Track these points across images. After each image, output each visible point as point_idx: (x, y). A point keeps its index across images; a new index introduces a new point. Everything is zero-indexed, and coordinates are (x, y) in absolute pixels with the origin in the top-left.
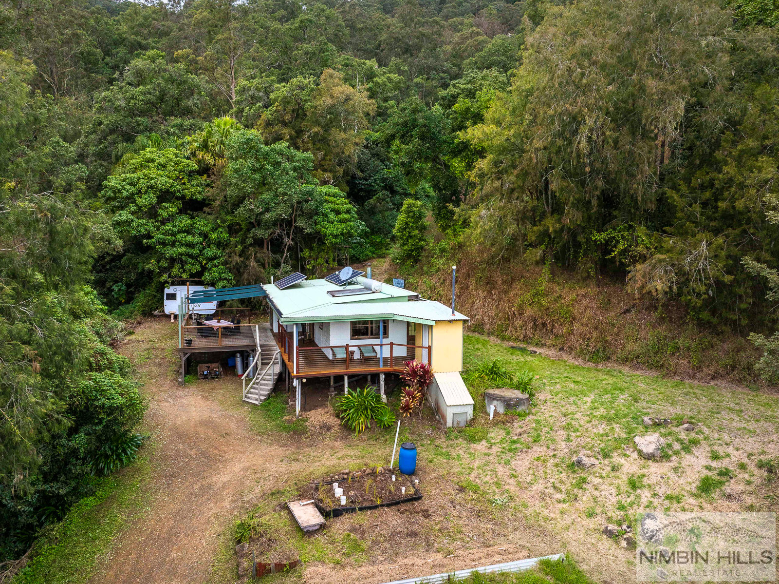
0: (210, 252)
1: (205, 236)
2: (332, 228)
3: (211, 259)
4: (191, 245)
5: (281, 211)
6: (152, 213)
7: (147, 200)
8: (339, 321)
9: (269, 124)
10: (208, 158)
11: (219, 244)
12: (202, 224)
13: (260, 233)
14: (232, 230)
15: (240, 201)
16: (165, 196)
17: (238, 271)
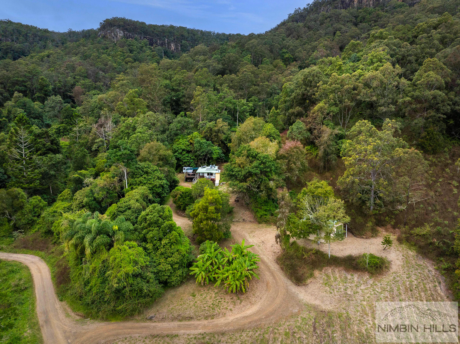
0: (191, 161)
1: (190, 157)
2: (215, 156)
3: (191, 162)
4: (188, 160)
5: (204, 153)
6: (181, 153)
7: (180, 151)
8: (206, 173)
9: (205, 133)
10: (192, 142)
11: (193, 159)
12: (190, 155)
13: (200, 157)
14: (196, 156)
15: (197, 151)
16: (183, 150)
17: (196, 164)
